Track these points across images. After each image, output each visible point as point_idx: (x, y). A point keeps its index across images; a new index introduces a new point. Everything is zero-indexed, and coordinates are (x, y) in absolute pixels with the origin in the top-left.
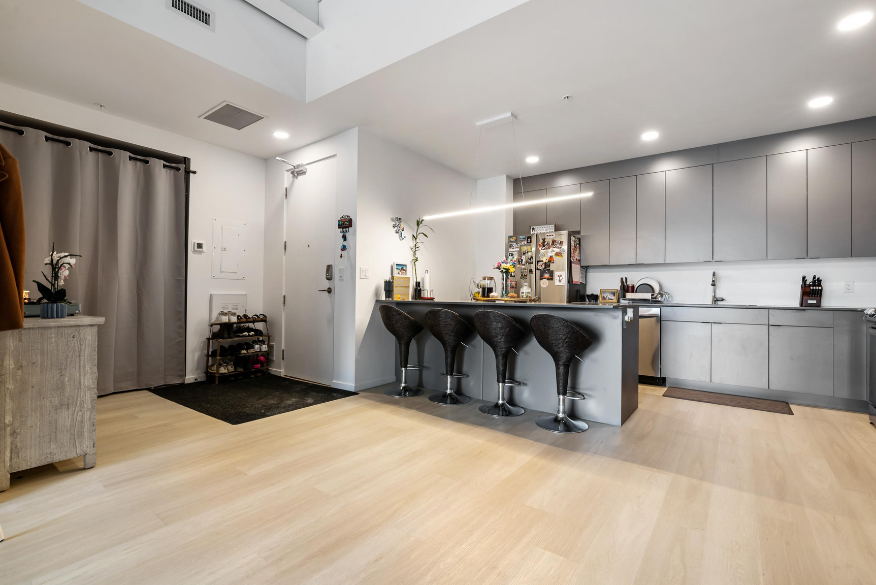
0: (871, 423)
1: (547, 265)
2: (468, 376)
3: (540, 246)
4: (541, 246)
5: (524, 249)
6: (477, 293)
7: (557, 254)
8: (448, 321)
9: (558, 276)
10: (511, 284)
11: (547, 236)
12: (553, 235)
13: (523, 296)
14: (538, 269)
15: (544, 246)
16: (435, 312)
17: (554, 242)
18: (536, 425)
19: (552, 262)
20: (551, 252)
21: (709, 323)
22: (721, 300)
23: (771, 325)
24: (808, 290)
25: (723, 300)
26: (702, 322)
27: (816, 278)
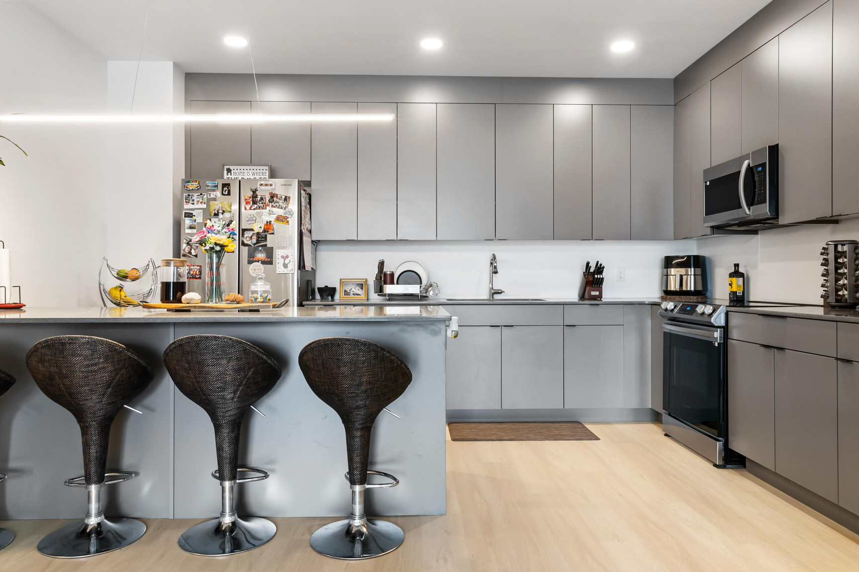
0: (666, 435)
1: (261, 237)
2: (137, 474)
3: (247, 203)
4: (249, 203)
5: (215, 206)
6: (116, 288)
7: (279, 219)
8: (99, 363)
9: (282, 257)
10: (190, 270)
11: (261, 185)
12: (271, 185)
13: (256, 299)
14: (244, 244)
15: (254, 203)
16: (63, 344)
17: (273, 196)
18: (310, 549)
19: (271, 232)
20: (267, 215)
21: (499, 326)
22: (499, 292)
23: (566, 326)
24: (591, 279)
25: (502, 292)
26: (491, 326)
27: (599, 265)
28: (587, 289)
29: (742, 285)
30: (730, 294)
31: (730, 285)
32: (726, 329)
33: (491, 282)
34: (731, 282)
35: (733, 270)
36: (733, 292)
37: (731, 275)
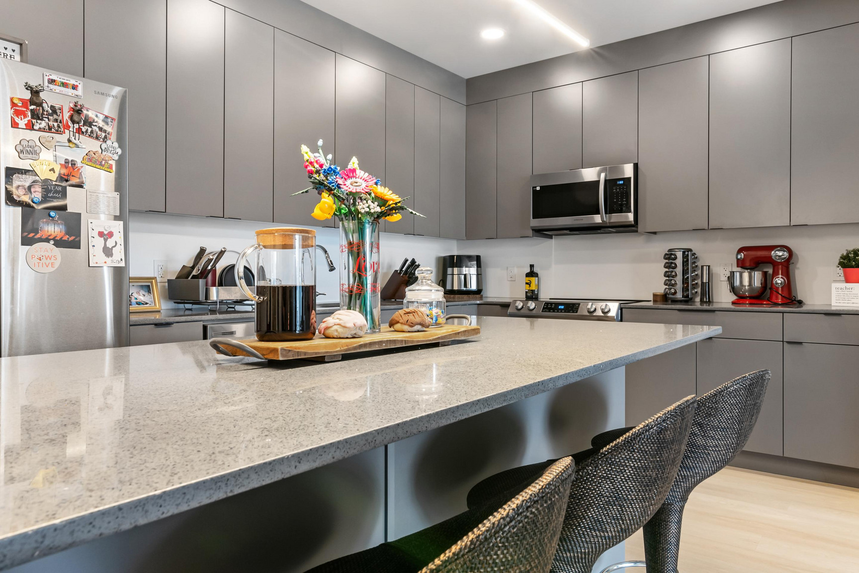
1: (53, 190)
7: (93, 159)
9: (101, 234)
12: (74, 87)
19: (74, 181)
29: (537, 284)
31: (529, 284)
34: (528, 282)
36: (532, 290)
37: (528, 275)
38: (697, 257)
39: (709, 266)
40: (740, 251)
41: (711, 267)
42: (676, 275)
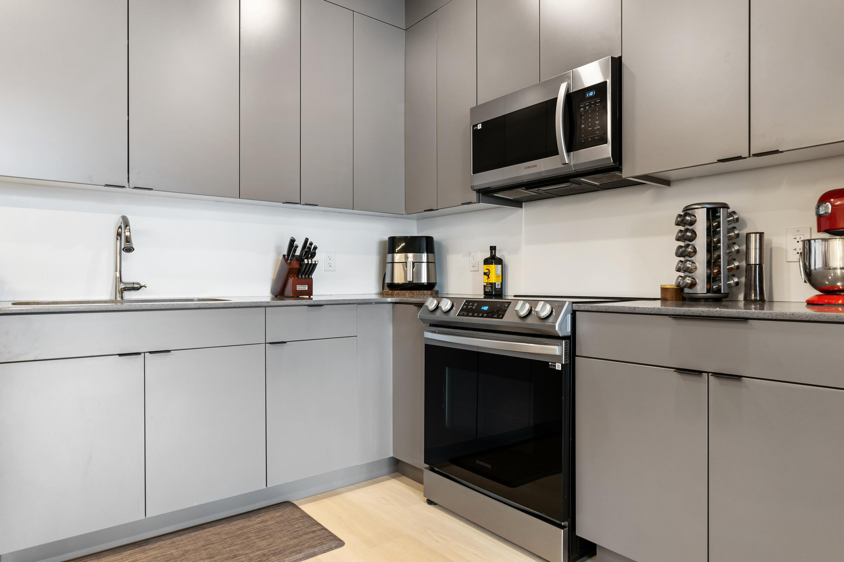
0: (430, 502)
21: (139, 354)
22: (136, 288)
23: (270, 343)
24: (295, 265)
25: (141, 287)
26: (120, 355)
27: (308, 244)
28: (291, 281)
29: (501, 274)
30: (485, 286)
31: (487, 274)
32: (571, 340)
33: (119, 268)
34: (487, 271)
35: (488, 255)
36: (491, 284)
37: (487, 262)
38: (737, 220)
39: (761, 234)
40: (824, 198)
41: (766, 237)
42: (695, 251)
